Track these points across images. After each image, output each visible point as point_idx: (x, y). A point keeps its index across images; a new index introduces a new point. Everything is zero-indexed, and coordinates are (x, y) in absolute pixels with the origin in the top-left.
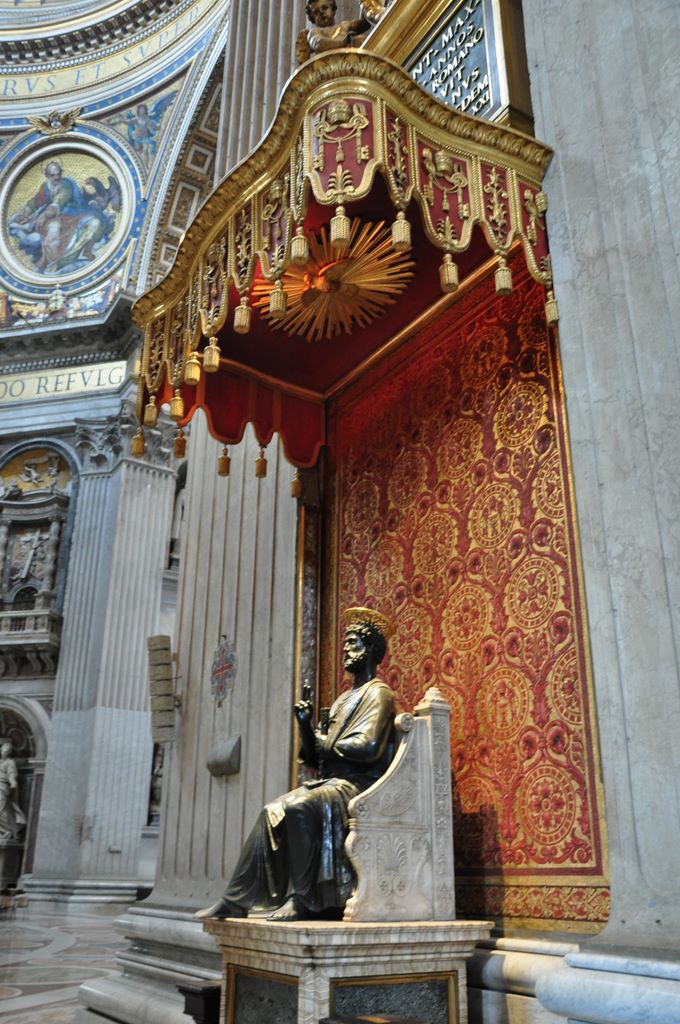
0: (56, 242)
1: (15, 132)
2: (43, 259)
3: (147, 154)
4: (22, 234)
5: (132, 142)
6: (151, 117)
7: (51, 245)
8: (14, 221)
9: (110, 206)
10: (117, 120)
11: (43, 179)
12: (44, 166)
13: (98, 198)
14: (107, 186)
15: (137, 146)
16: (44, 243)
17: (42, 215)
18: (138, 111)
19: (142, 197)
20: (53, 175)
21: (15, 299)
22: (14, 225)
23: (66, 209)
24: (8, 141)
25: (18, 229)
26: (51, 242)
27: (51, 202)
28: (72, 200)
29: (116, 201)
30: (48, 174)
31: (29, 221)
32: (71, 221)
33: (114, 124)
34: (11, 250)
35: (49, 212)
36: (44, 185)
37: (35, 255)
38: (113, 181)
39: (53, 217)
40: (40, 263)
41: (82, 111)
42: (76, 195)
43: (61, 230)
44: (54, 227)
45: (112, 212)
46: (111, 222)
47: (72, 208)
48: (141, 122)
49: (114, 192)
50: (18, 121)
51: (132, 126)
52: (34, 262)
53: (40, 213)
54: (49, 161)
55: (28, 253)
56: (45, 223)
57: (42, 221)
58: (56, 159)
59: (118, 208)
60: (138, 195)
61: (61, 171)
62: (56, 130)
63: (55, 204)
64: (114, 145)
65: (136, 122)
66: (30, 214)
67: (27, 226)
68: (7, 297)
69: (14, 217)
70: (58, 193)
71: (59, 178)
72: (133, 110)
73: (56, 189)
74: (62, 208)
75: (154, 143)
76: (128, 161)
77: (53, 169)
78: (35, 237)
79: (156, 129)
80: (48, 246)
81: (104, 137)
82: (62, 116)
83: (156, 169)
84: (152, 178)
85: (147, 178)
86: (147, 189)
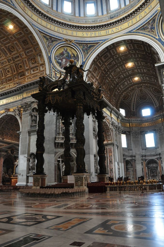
0: (64, 63)
1: (60, 40)
2: (62, 66)
3: (86, 53)
4: (57, 60)
5: (83, 50)
6: (88, 47)
7: (63, 64)
8: (56, 56)
9: (76, 60)
10: (81, 45)
11: (63, 50)
12: (64, 48)
14: (76, 56)
15: (84, 51)
16: (62, 63)
17: (62, 57)
18: (86, 45)
19: (84, 61)
20: (65, 50)
21: (57, 73)
22: (56, 57)
23: (67, 57)
24: (58, 41)
27: (64, 55)
28: (68, 56)
29: (77, 59)
30: (64, 49)
31: (59, 57)
32: (68, 60)
33: (80, 45)
34: (55, 62)
35: (63, 57)
36: (63, 51)
38: (77, 55)
39: (64, 58)
41: (74, 41)
42: (69, 56)
43: (66, 61)
44: (64, 60)
45: (76, 61)
46: (76, 63)
47: (68, 58)
48: (86, 47)
49: (77, 58)
50: (61, 38)
51: (84, 47)
52: (60, 66)
53: (61, 56)
54: (65, 47)
55: (58, 64)
56: (62, 59)
58: (66, 47)
59: (78, 60)
60: (83, 60)
61: (67, 50)
62: (69, 42)
63: (65, 56)
64: (79, 49)
65: (85, 47)
66: (59, 56)
67: (59, 58)
68: (55, 72)
70: (66, 54)
71: (66, 51)
72: (85, 45)
73: (65, 53)
74: (66, 57)
75: (88, 52)
76: (81, 53)
77: (65, 49)
78: (60, 61)
79: (88, 50)
81: (78, 47)
82: (71, 40)
83: (87, 57)
84: (86, 58)
85: (85, 58)
86: (85, 60)
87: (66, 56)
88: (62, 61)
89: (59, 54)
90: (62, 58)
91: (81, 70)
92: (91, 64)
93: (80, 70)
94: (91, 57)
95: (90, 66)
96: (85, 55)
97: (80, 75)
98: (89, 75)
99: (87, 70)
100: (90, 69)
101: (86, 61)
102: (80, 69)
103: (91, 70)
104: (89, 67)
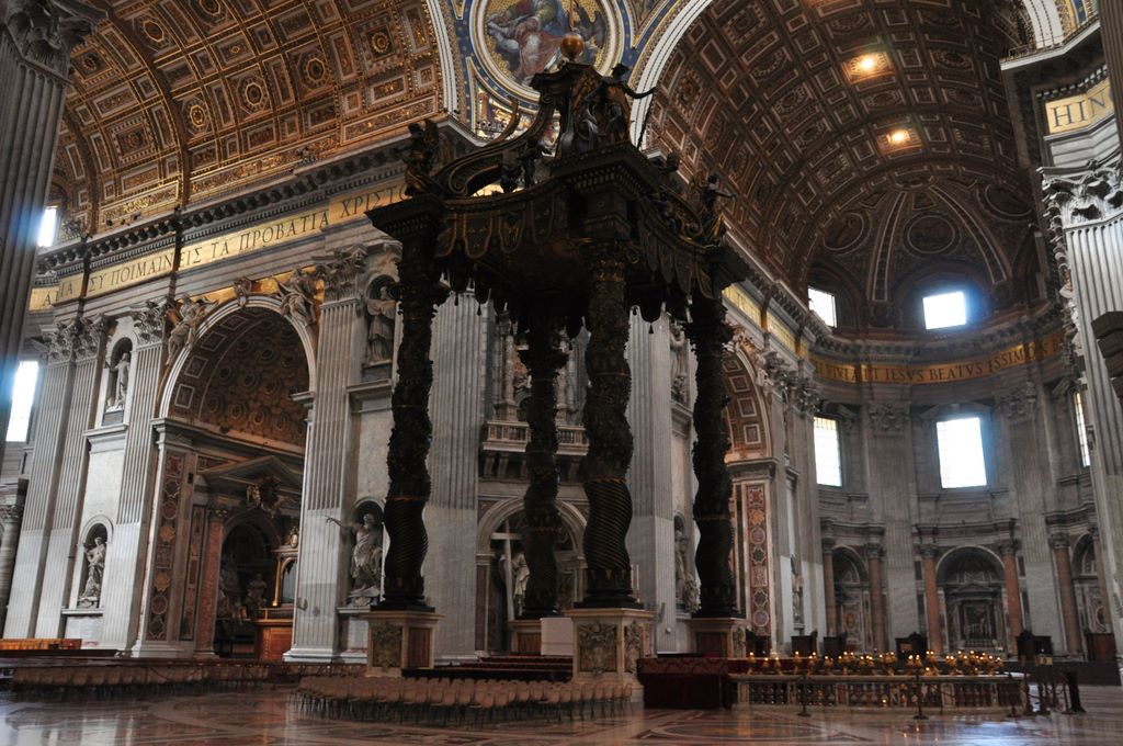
0: (535, 57)
2: (520, 69)
4: (500, 38)
7: (530, 58)
8: (493, 20)
9: (593, 39)
13: (582, 27)
14: (592, 19)
16: (523, 54)
17: (522, 24)
19: (632, 45)
21: (495, 104)
22: (492, 25)
23: (547, 26)
25: (497, 30)
26: (529, 55)
27: (534, 15)
28: (554, 19)
29: (600, 36)
31: (508, 26)
32: (552, 40)
34: (489, 50)
35: (530, 24)
37: (512, 63)
38: (601, 15)
39: (533, 30)
40: (517, 73)
42: (560, 17)
43: (541, 46)
44: (533, 41)
45: (594, 46)
46: (592, 55)
47: (553, 27)
49: (598, 28)
52: (511, 69)
53: (520, 22)
55: (504, 59)
56: (524, 33)
57: (522, 30)
59: (603, 43)
60: (627, 41)
63: (537, 18)
66: (510, 19)
67: (506, 30)
68: (488, 101)
69: (493, 16)
70: (542, 8)
73: (540, 3)
74: (543, 25)
76: (622, 4)
78: (513, 44)
80: (526, 58)
83: (649, 23)
84: (645, 30)
85: (638, 28)
86: (638, 40)
87: (541, 18)
88: (523, 43)
89: (509, 9)
90: (521, 28)
91: (620, 91)
92: (669, 59)
93: (612, 91)
94: (668, 24)
95: (662, 74)
96: (638, 17)
97: (613, 115)
98: (657, 117)
99: (651, 91)
100: (664, 88)
101: (642, 44)
102: (613, 85)
103: (667, 91)
104: (660, 79)
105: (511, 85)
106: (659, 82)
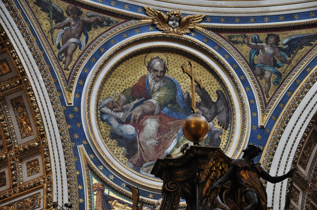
0: (153, 142)
1: (128, 18)
2: (138, 155)
3: (268, 82)
5: (252, 65)
6: (281, 49)
7: (148, 143)
8: (107, 105)
9: (216, 120)
10: (240, 39)
11: (144, 71)
12: (148, 59)
13: (204, 108)
14: (214, 99)
15: (258, 71)
16: (141, 139)
18: (267, 39)
19: (260, 123)
20: (156, 71)
21: (112, 194)
22: (106, 110)
23: (166, 110)
24: (118, 24)
25: (111, 116)
26: (147, 139)
27: (151, 98)
28: (173, 101)
29: (223, 117)
30: (150, 67)
31: (123, 110)
32: (171, 123)
33: (236, 42)
34: (104, 137)
35: (146, 107)
36: (144, 77)
37: (128, 149)
38: (223, 95)
39: (151, 114)
41: (204, 19)
43: (160, 130)
44: (151, 125)
45: (217, 127)
46: (216, 136)
47: (172, 110)
48: (268, 50)
50: (133, 7)
51: (256, 50)
53: (136, 105)
54: (155, 55)
55: (120, 145)
56: (141, 118)
57: (139, 114)
58: (162, 56)
59: (228, 123)
60: (254, 120)
61: (165, 69)
62: (172, 30)
63: (154, 101)
64: (233, 63)
65: (262, 48)
66: (125, 103)
67: (121, 115)
68: (103, 191)
69: (106, 101)
70: (159, 90)
71: (162, 75)
72: (263, 36)
73: (157, 85)
74: (161, 107)
75: (279, 75)
76: (245, 82)
77: (157, 64)
78: (129, 129)
79: (284, 62)
80: (144, 144)
82: (184, 19)
83: (278, 100)
84: (273, 107)
85: (265, 106)
86: (267, 118)
87: (159, 100)
88: (140, 127)
89: (123, 93)
90: (137, 112)
91: (254, 175)
92: (304, 137)
93: (245, 175)
94: (299, 99)
95: (297, 153)
96: (264, 94)
97: (248, 202)
98: (296, 201)
100: (301, 169)
101: (271, 122)
102: (245, 168)
103: (304, 172)
104: (295, 158)
105: (129, 173)
106: (294, 163)
